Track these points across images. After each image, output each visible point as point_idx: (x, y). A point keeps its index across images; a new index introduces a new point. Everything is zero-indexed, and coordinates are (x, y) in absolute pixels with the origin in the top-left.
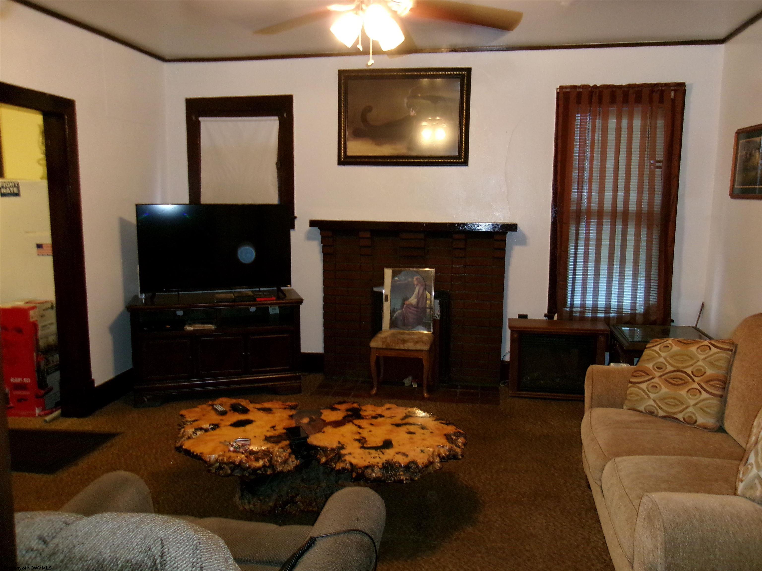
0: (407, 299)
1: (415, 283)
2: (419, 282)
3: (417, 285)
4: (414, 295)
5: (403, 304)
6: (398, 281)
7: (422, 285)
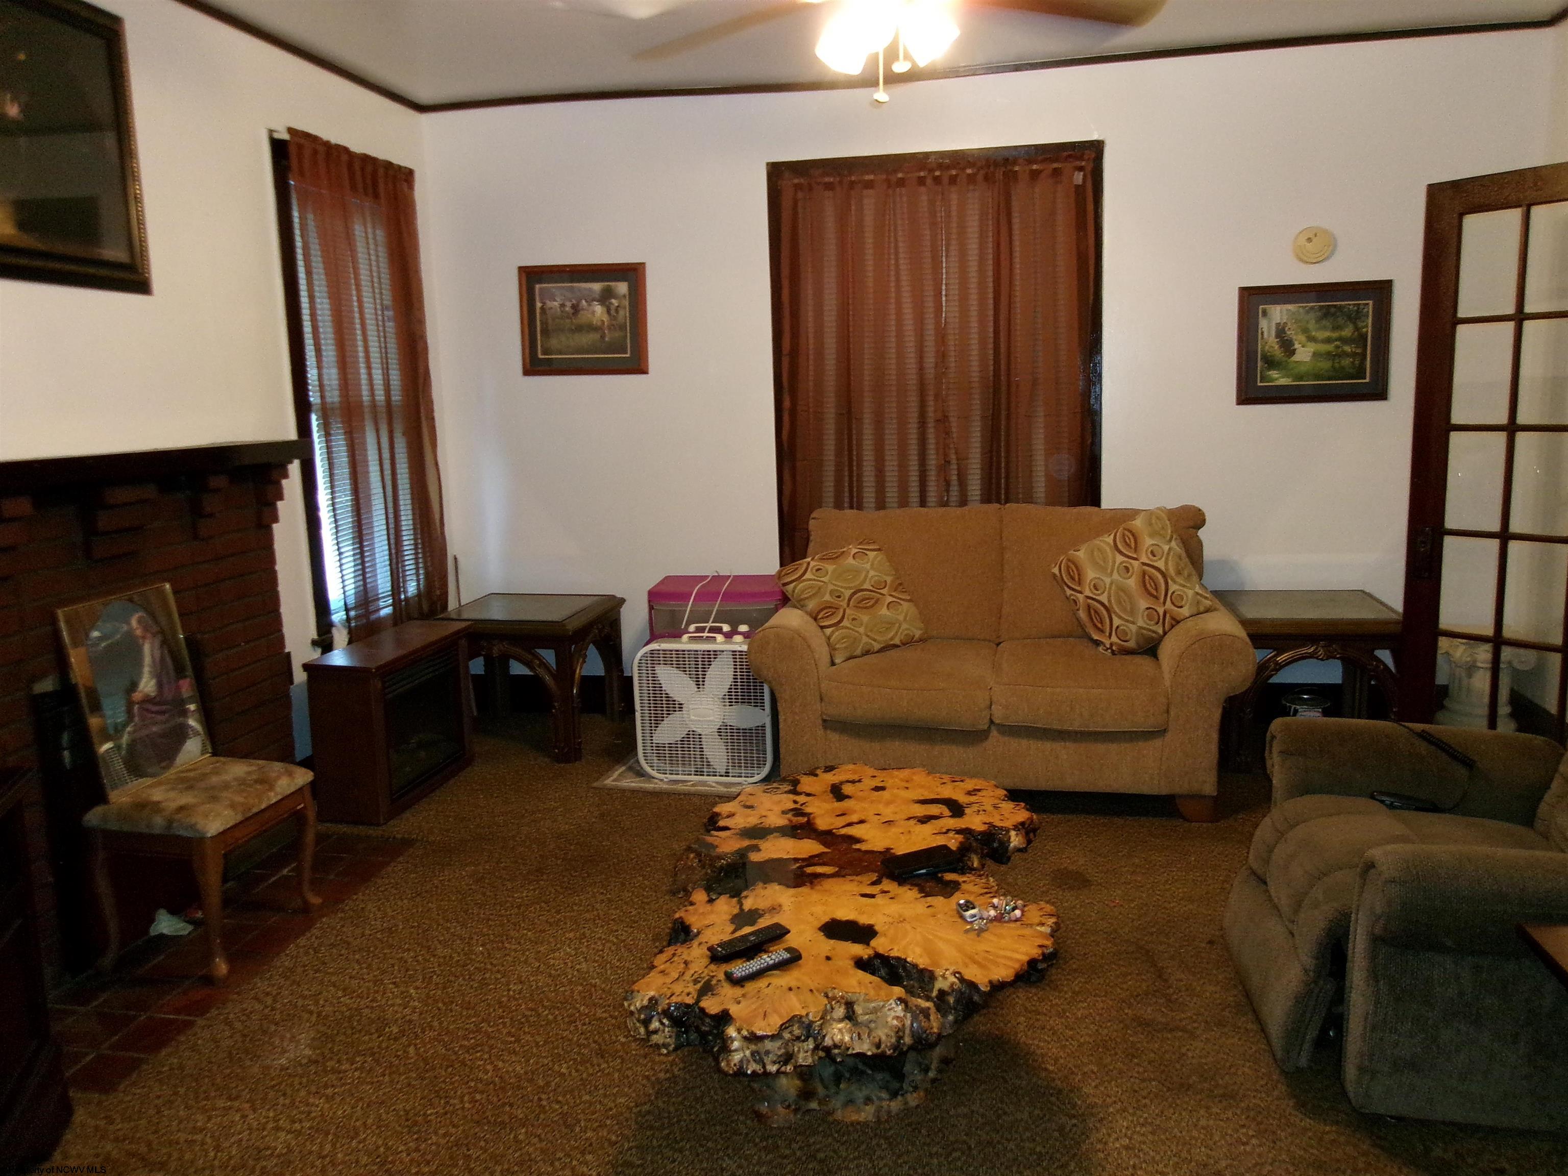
0: (133, 686)
1: (139, 632)
2: (146, 629)
3: (144, 638)
4: (146, 670)
5: (130, 704)
6: (100, 639)
7: (154, 635)
